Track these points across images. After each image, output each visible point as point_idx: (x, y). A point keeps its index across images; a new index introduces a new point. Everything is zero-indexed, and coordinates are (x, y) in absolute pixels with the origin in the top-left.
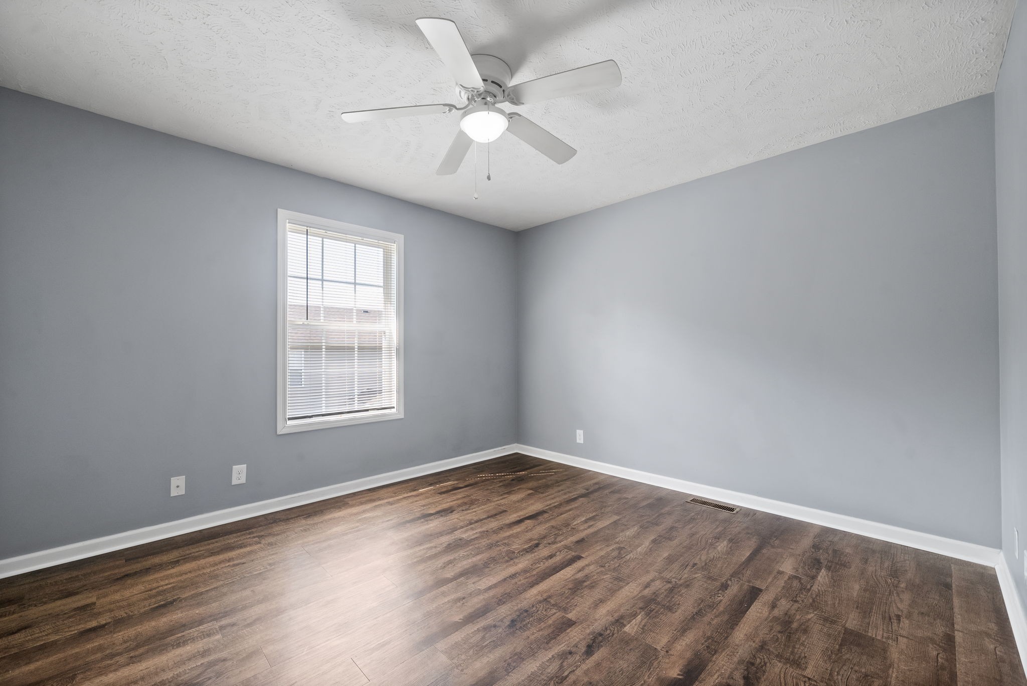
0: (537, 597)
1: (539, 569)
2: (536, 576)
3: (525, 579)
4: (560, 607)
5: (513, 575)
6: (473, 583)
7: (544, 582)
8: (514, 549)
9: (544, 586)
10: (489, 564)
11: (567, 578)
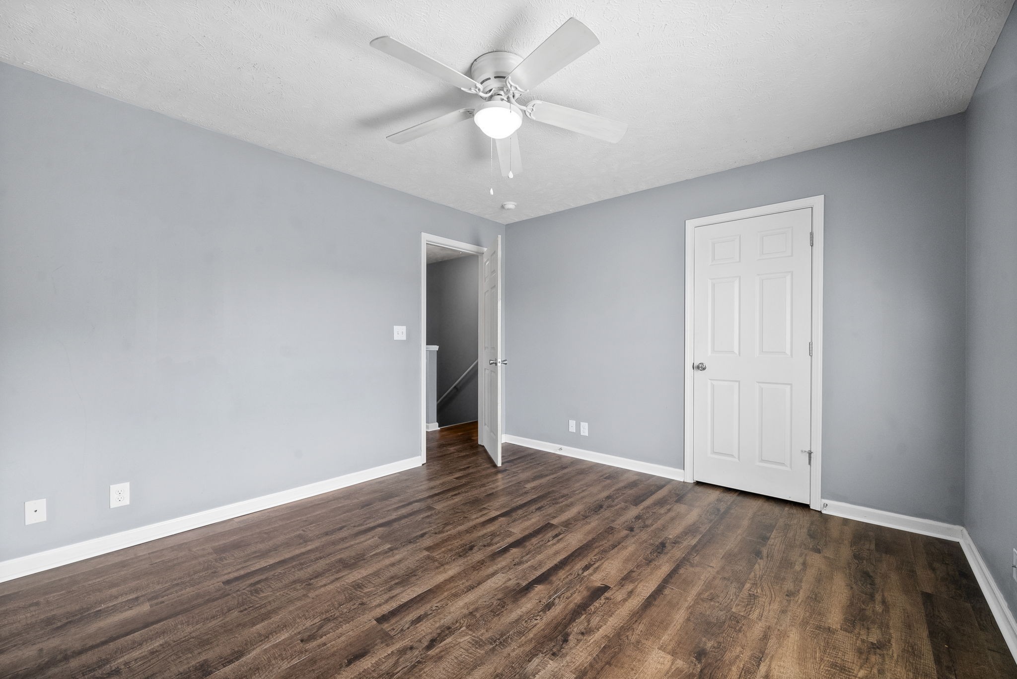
0: (449, 567)
1: (439, 599)
2: (445, 590)
3: (457, 586)
4: (431, 559)
5: (470, 590)
6: (510, 579)
7: (438, 583)
8: (467, 634)
9: (441, 578)
10: (498, 605)
11: (411, 589)
